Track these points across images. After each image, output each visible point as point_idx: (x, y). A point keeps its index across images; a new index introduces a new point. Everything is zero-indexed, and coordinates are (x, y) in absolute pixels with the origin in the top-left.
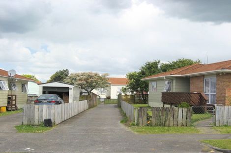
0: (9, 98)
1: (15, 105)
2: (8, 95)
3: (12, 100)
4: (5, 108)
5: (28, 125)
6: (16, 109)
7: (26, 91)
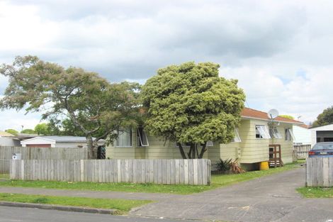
0: (271, 150)
1: (280, 159)
2: (270, 146)
3: (275, 153)
4: (267, 163)
5: (315, 188)
6: (281, 165)
7: (291, 139)
